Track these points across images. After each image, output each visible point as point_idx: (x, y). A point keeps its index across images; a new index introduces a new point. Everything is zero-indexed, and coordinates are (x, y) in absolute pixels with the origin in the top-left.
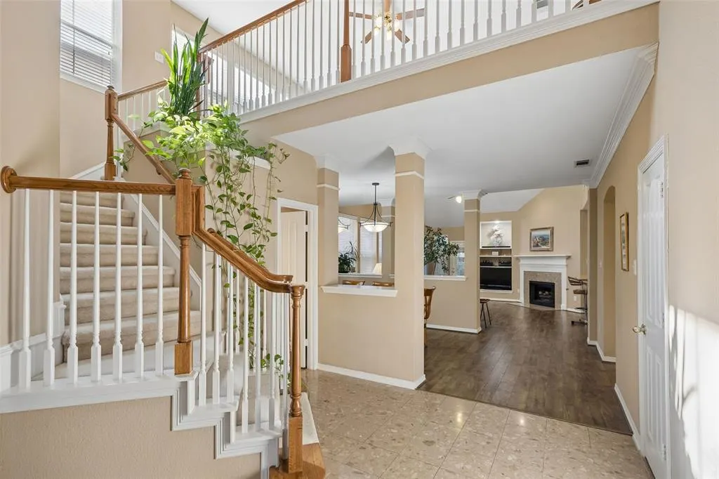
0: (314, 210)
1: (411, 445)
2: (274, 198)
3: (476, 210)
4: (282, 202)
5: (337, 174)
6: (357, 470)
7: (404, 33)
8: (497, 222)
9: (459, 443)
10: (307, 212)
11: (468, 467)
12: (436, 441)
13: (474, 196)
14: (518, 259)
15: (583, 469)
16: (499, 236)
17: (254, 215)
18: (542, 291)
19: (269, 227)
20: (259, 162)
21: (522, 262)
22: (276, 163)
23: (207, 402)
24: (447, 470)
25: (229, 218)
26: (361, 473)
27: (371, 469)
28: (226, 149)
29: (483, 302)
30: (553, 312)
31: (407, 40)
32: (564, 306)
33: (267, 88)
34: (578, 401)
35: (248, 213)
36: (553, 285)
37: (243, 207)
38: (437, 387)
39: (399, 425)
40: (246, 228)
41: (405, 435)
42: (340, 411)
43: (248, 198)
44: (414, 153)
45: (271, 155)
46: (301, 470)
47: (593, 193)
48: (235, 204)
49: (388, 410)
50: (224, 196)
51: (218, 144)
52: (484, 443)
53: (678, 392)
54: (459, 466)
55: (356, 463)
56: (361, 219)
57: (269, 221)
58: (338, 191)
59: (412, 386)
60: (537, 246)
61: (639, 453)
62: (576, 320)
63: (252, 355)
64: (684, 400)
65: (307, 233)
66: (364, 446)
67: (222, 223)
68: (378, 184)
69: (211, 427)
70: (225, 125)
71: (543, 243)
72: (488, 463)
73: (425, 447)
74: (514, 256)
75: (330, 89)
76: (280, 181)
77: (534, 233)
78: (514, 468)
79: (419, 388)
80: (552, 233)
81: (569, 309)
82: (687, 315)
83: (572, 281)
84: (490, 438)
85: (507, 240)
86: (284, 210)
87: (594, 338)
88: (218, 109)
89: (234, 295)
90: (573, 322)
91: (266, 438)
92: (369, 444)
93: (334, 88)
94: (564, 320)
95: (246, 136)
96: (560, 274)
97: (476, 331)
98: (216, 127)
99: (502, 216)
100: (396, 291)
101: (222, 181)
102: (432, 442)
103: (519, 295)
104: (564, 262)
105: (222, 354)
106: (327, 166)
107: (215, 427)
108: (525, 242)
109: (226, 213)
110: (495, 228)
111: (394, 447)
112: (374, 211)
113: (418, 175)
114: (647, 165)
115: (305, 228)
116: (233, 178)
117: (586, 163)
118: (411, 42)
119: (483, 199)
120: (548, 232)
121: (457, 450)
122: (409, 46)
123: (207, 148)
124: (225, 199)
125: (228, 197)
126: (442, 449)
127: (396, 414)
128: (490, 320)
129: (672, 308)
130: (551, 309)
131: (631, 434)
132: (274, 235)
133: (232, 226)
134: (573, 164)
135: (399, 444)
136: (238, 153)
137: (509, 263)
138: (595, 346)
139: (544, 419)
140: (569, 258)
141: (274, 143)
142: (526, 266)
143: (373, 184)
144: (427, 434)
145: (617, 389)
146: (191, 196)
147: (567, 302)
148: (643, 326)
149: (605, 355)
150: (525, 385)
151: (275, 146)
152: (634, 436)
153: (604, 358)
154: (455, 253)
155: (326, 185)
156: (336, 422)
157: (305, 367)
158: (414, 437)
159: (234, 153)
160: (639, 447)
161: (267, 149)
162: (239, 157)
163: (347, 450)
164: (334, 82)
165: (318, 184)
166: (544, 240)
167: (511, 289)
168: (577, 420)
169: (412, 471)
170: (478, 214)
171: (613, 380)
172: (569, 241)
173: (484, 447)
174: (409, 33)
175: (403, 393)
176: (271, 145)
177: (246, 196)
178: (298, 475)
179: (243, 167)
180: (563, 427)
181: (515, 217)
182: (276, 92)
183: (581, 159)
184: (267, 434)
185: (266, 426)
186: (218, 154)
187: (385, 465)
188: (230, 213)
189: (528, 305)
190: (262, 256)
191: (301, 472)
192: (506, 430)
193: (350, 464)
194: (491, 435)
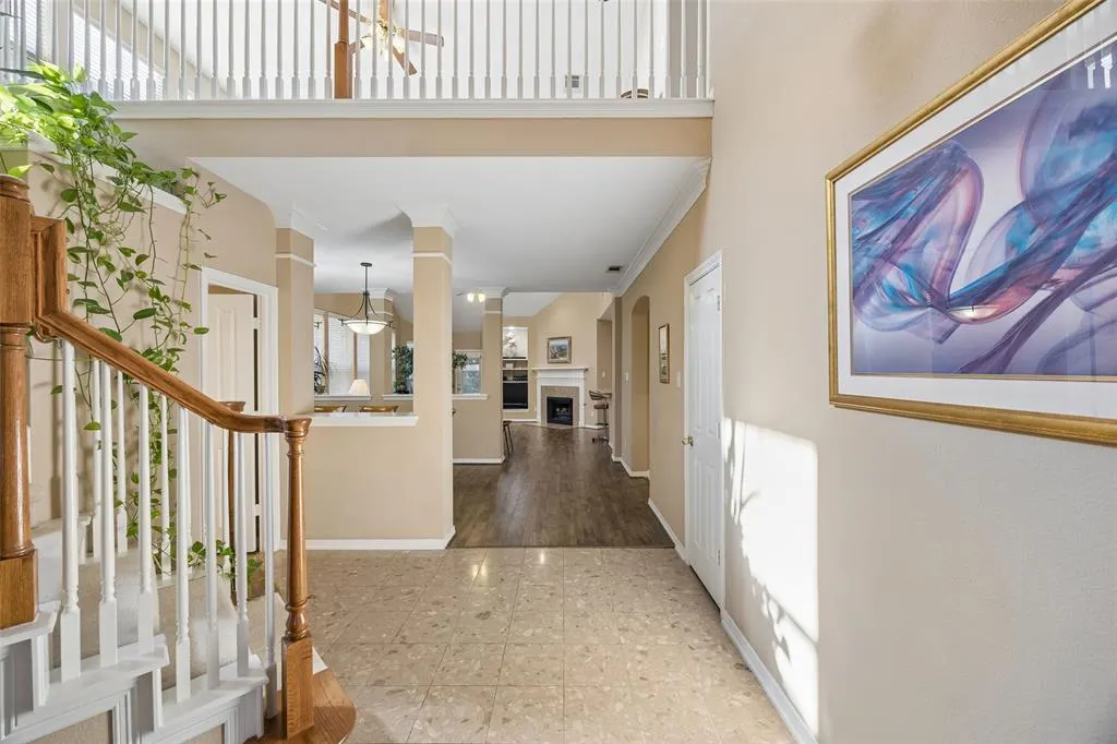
0: (270, 296)
1: (461, 626)
2: (194, 267)
3: (499, 312)
4: (209, 275)
5: (312, 241)
6: (393, 688)
7: (407, 57)
8: (511, 328)
9: (519, 604)
10: (255, 296)
11: (538, 631)
12: (490, 609)
13: (498, 295)
14: (534, 372)
15: (647, 594)
16: (513, 344)
17: (155, 294)
18: (560, 408)
19: (185, 316)
20: (162, 198)
21: (539, 375)
22: (197, 206)
23: (83, 669)
24: (516, 644)
25: (92, 293)
26: (401, 691)
27: (414, 677)
28: (84, 158)
29: (506, 424)
30: (572, 430)
31: (412, 71)
32: (581, 424)
33: (143, 68)
34: (622, 523)
35: (138, 288)
36: (571, 400)
37: (127, 276)
38: (474, 539)
39: (437, 603)
40: (137, 316)
41: (449, 614)
42: (339, 606)
43: (140, 260)
44: (440, 228)
45: (190, 190)
46: (313, 724)
47: (618, 302)
48: (111, 268)
49: (416, 585)
50: (81, 250)
51: (63, 144)
52: (548, 596)
53: (736, 497)
54: (527, 634)
55: (389, 678)
56: (331, 314)
57: (187, 306)
58: (312, 269)
59: (440, 544)
60: (555, 357)
61: (684, 562)
62: (596, 437)
63: (160, 551)
64: (742, 505)
65: (256, 331)
66: (394, 649)
67: (77, 303)
68: (370, 265)
69: (100, 715)
70: (77, 111)
71: (560, 354)
72: (558, 619)
73: (481, 622)
74: (530, 368)
75: (312, 103)
76: (209, 238)
77: (552, 343)
78: (585, 615)
79: (449, 545)
80: (570, 343)
81: (587, 426)
82: (748, 426)
83: (594, 396)
84: (553, 588)
85: (522, 349)
86: (214, 289)
87: (619, 454)
88: (58, 75)
89: (114, 444)
90: (594, 440)
91: (232, 696)
92: (402, 643)
93: (320, 103)
94: (581, 437)
95: (130, 144)
96: (578, 388)
97: (500, 461)
98: (51, 110)
99: (518, 321)
100: (416, 418)
101: (75, 220)
102: (488, 613)
103: (535, 415)
104: (581, 375)
105: (84, 560)
106: (295, 225)
107: (110, 713)
108: (543, 353)
109: (86, 284)
110: (509, 335)
111: (440, 636)
112: (361, 304)
113: (446, 258)
114: (695, 278)
115: (253, 323)
116: (103, 218)
117: (617, 269)
118: (418, 75)
119: (506, 300)
120: (566, 342)
121: (519, 614)
122: (414, 79)
123: (30, 146)
124: (82, 256)
125: (91, 254)
126: (502, 619)
127: (428, 589)
128: (513, 444)
129: (729, 422)
130: (569, 427)
131: (672, 546)
132: (201, 331)
133: (104, 312)
134: (607, 268)
135: (444, 630)
136: (114, 172)
137: (525, 377)
138: (620, 463)
139: (598, 550)
140: (586, 370)
141: (194, 170)
142: (544, 380)
143: (362, 264)
144: (477, 605)
145: (651, 503)
146: (30, 241)
147: (585, 418)
148: (690, 438)
149: (633, 470)
150: (569, 515)
151: (197, 175)
152: (678, 548)
153: (632, 474)
154: (463, 365)
155: (292, 256)
156: (336, 625)
157: (254, 550)
158: (463, 613)
159: (103, 172)
160: (683, 558)
161: (179, 177)
162: (117, 181)
163: (368, 662)
164: (320, 94)
165: (277, 253)
166: (562, 351)
167: (526, 407)
168: (626, 544)
169: (473, 661)
170: (501, 315)
171: (647, 496)
172: (586, 352)
173: (548, 600)
174: (415, 59)
175: (429, 556)
176: (187, 173)
177: (134, 256)
178: (306, 736)
179: (126, 199)
180: (617, 553)
181: (531, 324)
182: (165, 81)
183: (615, 265)
184: (235, 685)
185: (229, 672)
186: (62, 165)
187: (433, 666)
188: (99, 285)
189: (546, 425)
190: (174, 370)
191: (312, 728)
192: (566, 573)
193: (379, 683)
194: (552, 584)
